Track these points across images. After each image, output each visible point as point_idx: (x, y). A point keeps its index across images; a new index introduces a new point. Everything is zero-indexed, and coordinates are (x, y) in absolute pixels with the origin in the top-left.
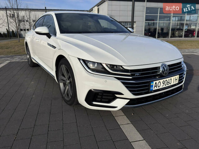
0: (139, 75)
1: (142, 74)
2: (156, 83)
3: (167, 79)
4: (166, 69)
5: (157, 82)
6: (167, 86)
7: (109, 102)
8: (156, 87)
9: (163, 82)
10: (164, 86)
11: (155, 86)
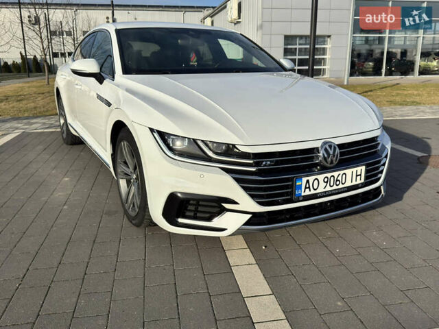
0: (270, 165)
1: (277, 163)
2: (308, 181)
3: (335, 174)
4: (331, 152)
5: (311, 179)
6: (335, 187)
7: (209, 219)
8: (307, 190)
9: (326, 180)
10: (328, 188)
11: (306, 188)
